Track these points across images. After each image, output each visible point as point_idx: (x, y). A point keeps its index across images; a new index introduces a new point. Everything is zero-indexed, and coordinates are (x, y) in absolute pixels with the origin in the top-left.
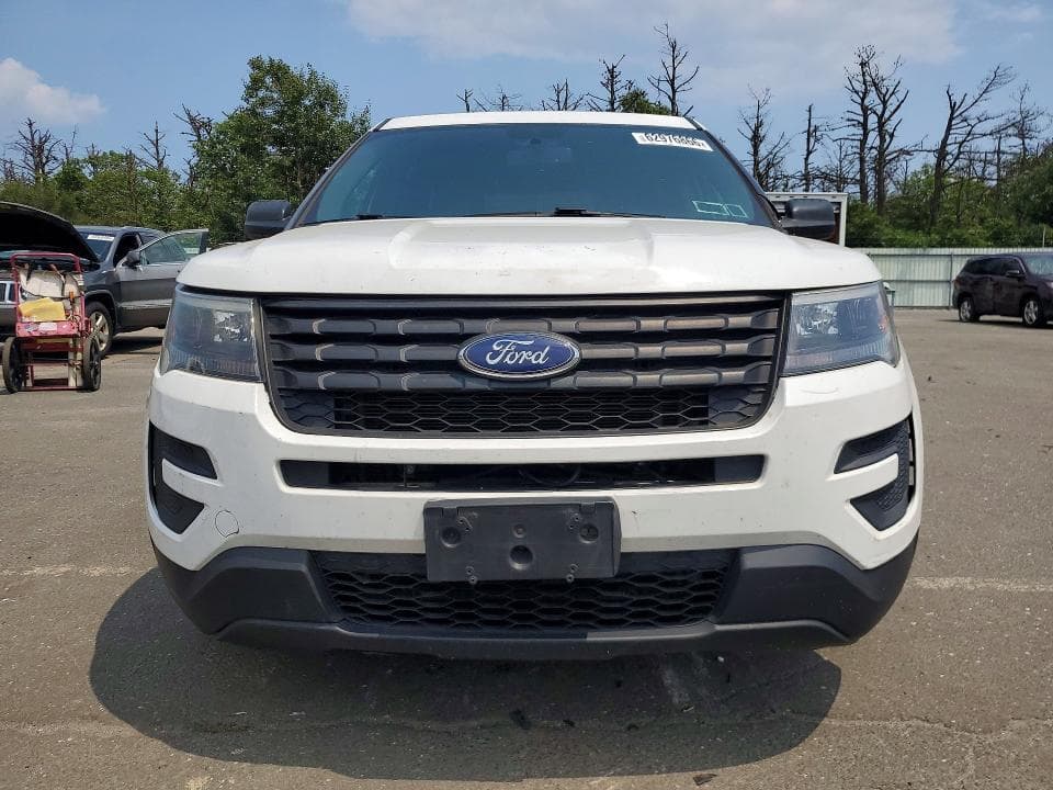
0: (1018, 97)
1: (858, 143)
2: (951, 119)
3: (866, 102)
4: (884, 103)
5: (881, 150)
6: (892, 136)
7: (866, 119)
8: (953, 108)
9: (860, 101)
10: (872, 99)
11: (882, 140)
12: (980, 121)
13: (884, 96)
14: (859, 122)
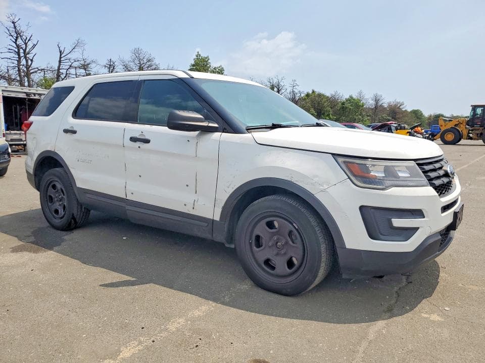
0: (81, 52)
1: (16, 62)
2: (60, 58)
3: (18, 43)
4: (26, 44)
5: (28, 67)
6: (32, 60)
7: (19, 50)
8: (61, 52)
9: (14, 41)
10: (20, 41)
11: (27, 61)
12: (75, 61)
13: (25, 41)
14: (15, 51)
